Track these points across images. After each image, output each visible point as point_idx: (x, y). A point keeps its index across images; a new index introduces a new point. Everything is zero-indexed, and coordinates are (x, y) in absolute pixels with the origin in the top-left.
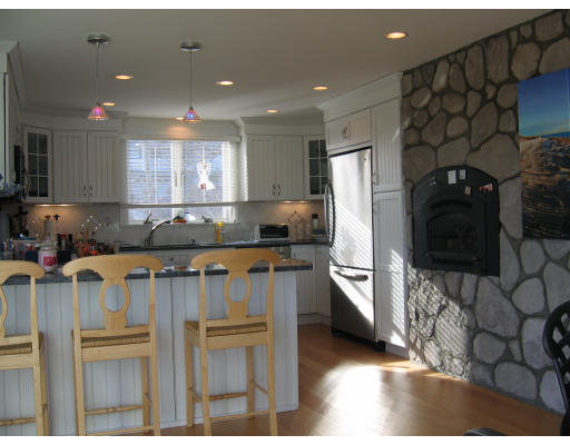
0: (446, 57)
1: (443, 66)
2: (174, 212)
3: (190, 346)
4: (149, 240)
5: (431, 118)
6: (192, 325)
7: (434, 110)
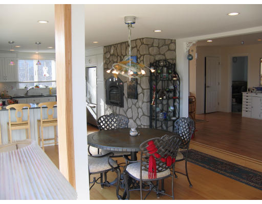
0: (113, 45)
1: (112, 47)
2: (35, 84)
3: (39, 126)
4: (27, 94)
5: (110, 62)
6: (39, 121)
7: (111, 59)
